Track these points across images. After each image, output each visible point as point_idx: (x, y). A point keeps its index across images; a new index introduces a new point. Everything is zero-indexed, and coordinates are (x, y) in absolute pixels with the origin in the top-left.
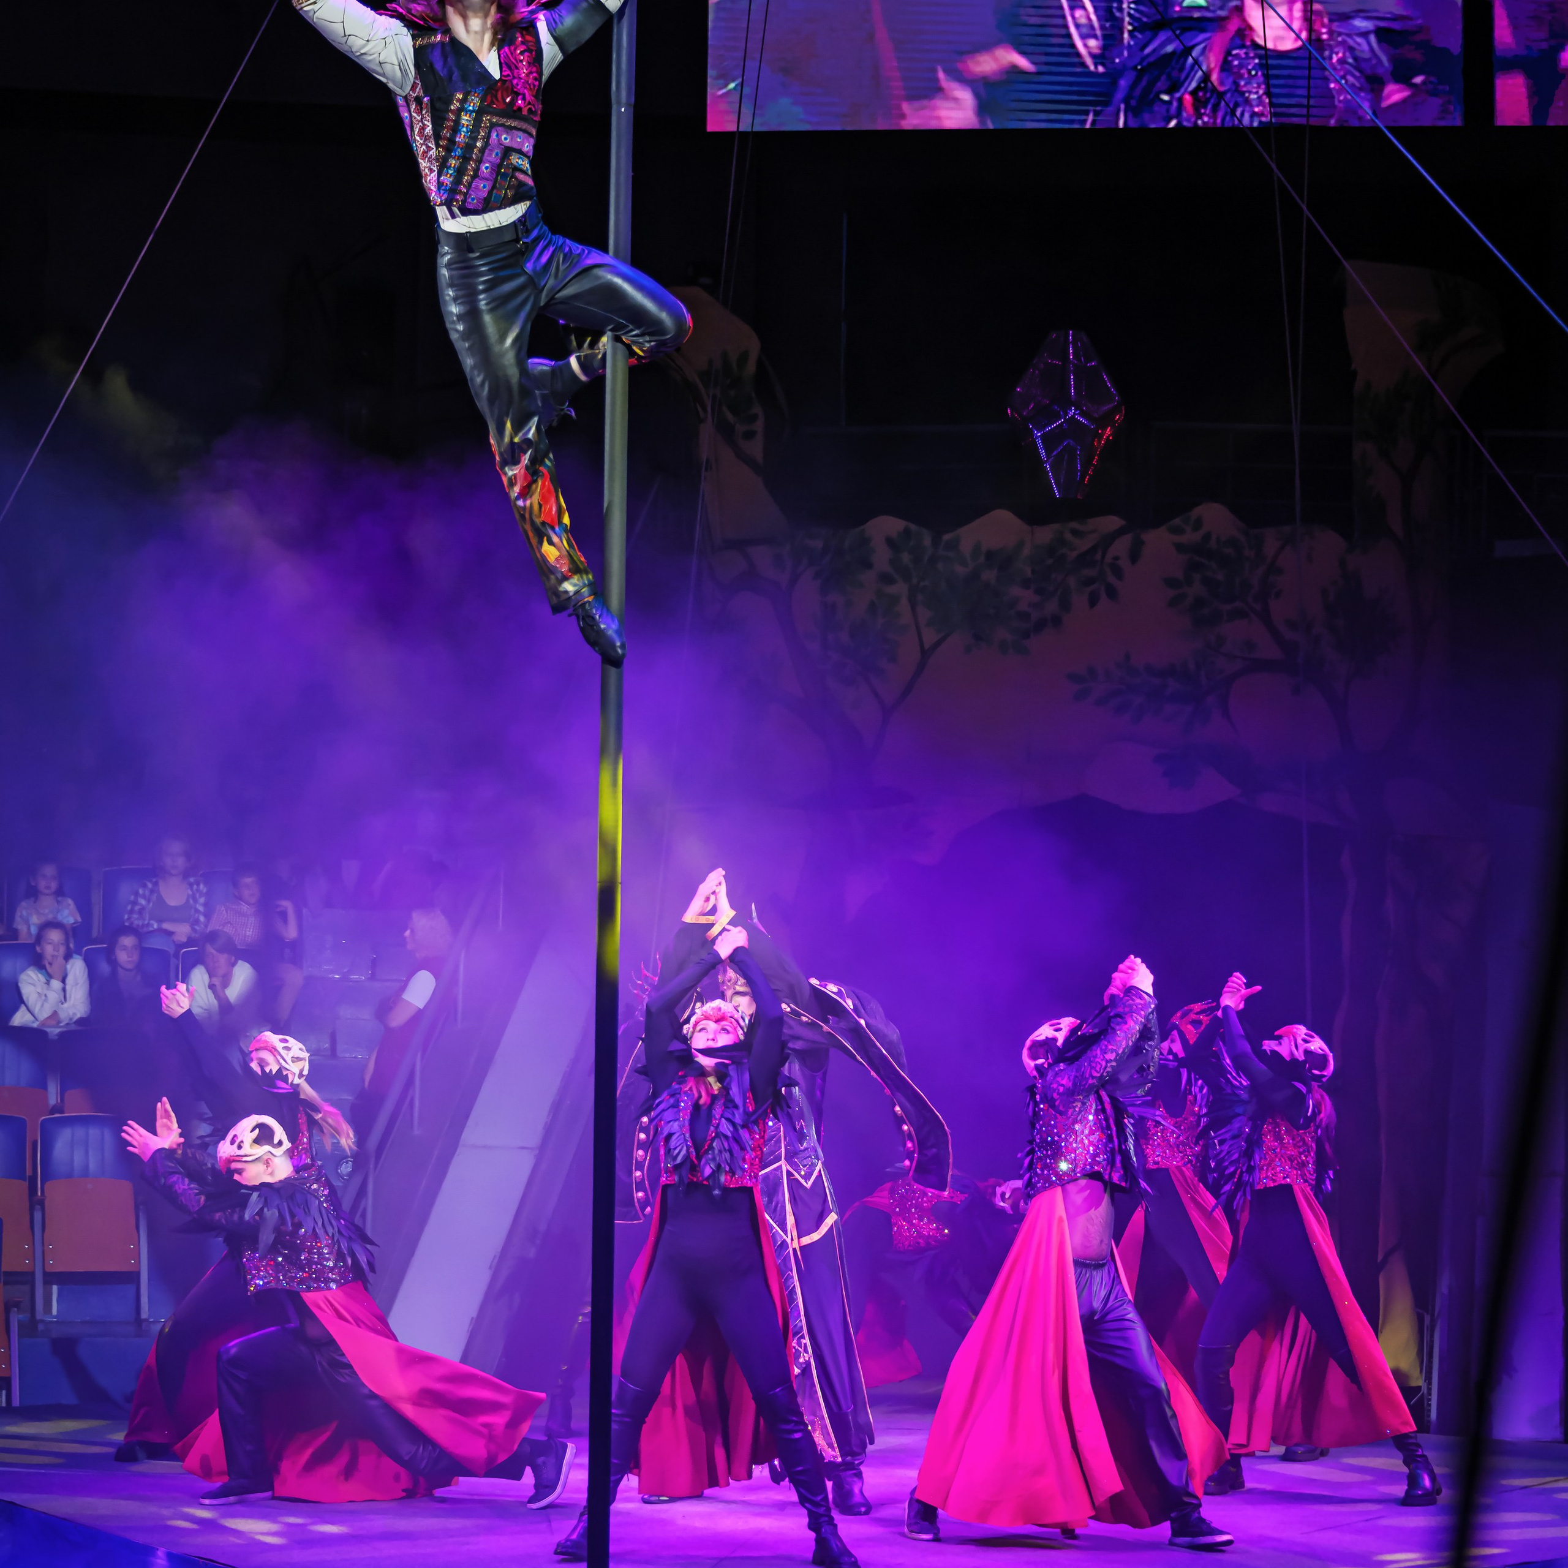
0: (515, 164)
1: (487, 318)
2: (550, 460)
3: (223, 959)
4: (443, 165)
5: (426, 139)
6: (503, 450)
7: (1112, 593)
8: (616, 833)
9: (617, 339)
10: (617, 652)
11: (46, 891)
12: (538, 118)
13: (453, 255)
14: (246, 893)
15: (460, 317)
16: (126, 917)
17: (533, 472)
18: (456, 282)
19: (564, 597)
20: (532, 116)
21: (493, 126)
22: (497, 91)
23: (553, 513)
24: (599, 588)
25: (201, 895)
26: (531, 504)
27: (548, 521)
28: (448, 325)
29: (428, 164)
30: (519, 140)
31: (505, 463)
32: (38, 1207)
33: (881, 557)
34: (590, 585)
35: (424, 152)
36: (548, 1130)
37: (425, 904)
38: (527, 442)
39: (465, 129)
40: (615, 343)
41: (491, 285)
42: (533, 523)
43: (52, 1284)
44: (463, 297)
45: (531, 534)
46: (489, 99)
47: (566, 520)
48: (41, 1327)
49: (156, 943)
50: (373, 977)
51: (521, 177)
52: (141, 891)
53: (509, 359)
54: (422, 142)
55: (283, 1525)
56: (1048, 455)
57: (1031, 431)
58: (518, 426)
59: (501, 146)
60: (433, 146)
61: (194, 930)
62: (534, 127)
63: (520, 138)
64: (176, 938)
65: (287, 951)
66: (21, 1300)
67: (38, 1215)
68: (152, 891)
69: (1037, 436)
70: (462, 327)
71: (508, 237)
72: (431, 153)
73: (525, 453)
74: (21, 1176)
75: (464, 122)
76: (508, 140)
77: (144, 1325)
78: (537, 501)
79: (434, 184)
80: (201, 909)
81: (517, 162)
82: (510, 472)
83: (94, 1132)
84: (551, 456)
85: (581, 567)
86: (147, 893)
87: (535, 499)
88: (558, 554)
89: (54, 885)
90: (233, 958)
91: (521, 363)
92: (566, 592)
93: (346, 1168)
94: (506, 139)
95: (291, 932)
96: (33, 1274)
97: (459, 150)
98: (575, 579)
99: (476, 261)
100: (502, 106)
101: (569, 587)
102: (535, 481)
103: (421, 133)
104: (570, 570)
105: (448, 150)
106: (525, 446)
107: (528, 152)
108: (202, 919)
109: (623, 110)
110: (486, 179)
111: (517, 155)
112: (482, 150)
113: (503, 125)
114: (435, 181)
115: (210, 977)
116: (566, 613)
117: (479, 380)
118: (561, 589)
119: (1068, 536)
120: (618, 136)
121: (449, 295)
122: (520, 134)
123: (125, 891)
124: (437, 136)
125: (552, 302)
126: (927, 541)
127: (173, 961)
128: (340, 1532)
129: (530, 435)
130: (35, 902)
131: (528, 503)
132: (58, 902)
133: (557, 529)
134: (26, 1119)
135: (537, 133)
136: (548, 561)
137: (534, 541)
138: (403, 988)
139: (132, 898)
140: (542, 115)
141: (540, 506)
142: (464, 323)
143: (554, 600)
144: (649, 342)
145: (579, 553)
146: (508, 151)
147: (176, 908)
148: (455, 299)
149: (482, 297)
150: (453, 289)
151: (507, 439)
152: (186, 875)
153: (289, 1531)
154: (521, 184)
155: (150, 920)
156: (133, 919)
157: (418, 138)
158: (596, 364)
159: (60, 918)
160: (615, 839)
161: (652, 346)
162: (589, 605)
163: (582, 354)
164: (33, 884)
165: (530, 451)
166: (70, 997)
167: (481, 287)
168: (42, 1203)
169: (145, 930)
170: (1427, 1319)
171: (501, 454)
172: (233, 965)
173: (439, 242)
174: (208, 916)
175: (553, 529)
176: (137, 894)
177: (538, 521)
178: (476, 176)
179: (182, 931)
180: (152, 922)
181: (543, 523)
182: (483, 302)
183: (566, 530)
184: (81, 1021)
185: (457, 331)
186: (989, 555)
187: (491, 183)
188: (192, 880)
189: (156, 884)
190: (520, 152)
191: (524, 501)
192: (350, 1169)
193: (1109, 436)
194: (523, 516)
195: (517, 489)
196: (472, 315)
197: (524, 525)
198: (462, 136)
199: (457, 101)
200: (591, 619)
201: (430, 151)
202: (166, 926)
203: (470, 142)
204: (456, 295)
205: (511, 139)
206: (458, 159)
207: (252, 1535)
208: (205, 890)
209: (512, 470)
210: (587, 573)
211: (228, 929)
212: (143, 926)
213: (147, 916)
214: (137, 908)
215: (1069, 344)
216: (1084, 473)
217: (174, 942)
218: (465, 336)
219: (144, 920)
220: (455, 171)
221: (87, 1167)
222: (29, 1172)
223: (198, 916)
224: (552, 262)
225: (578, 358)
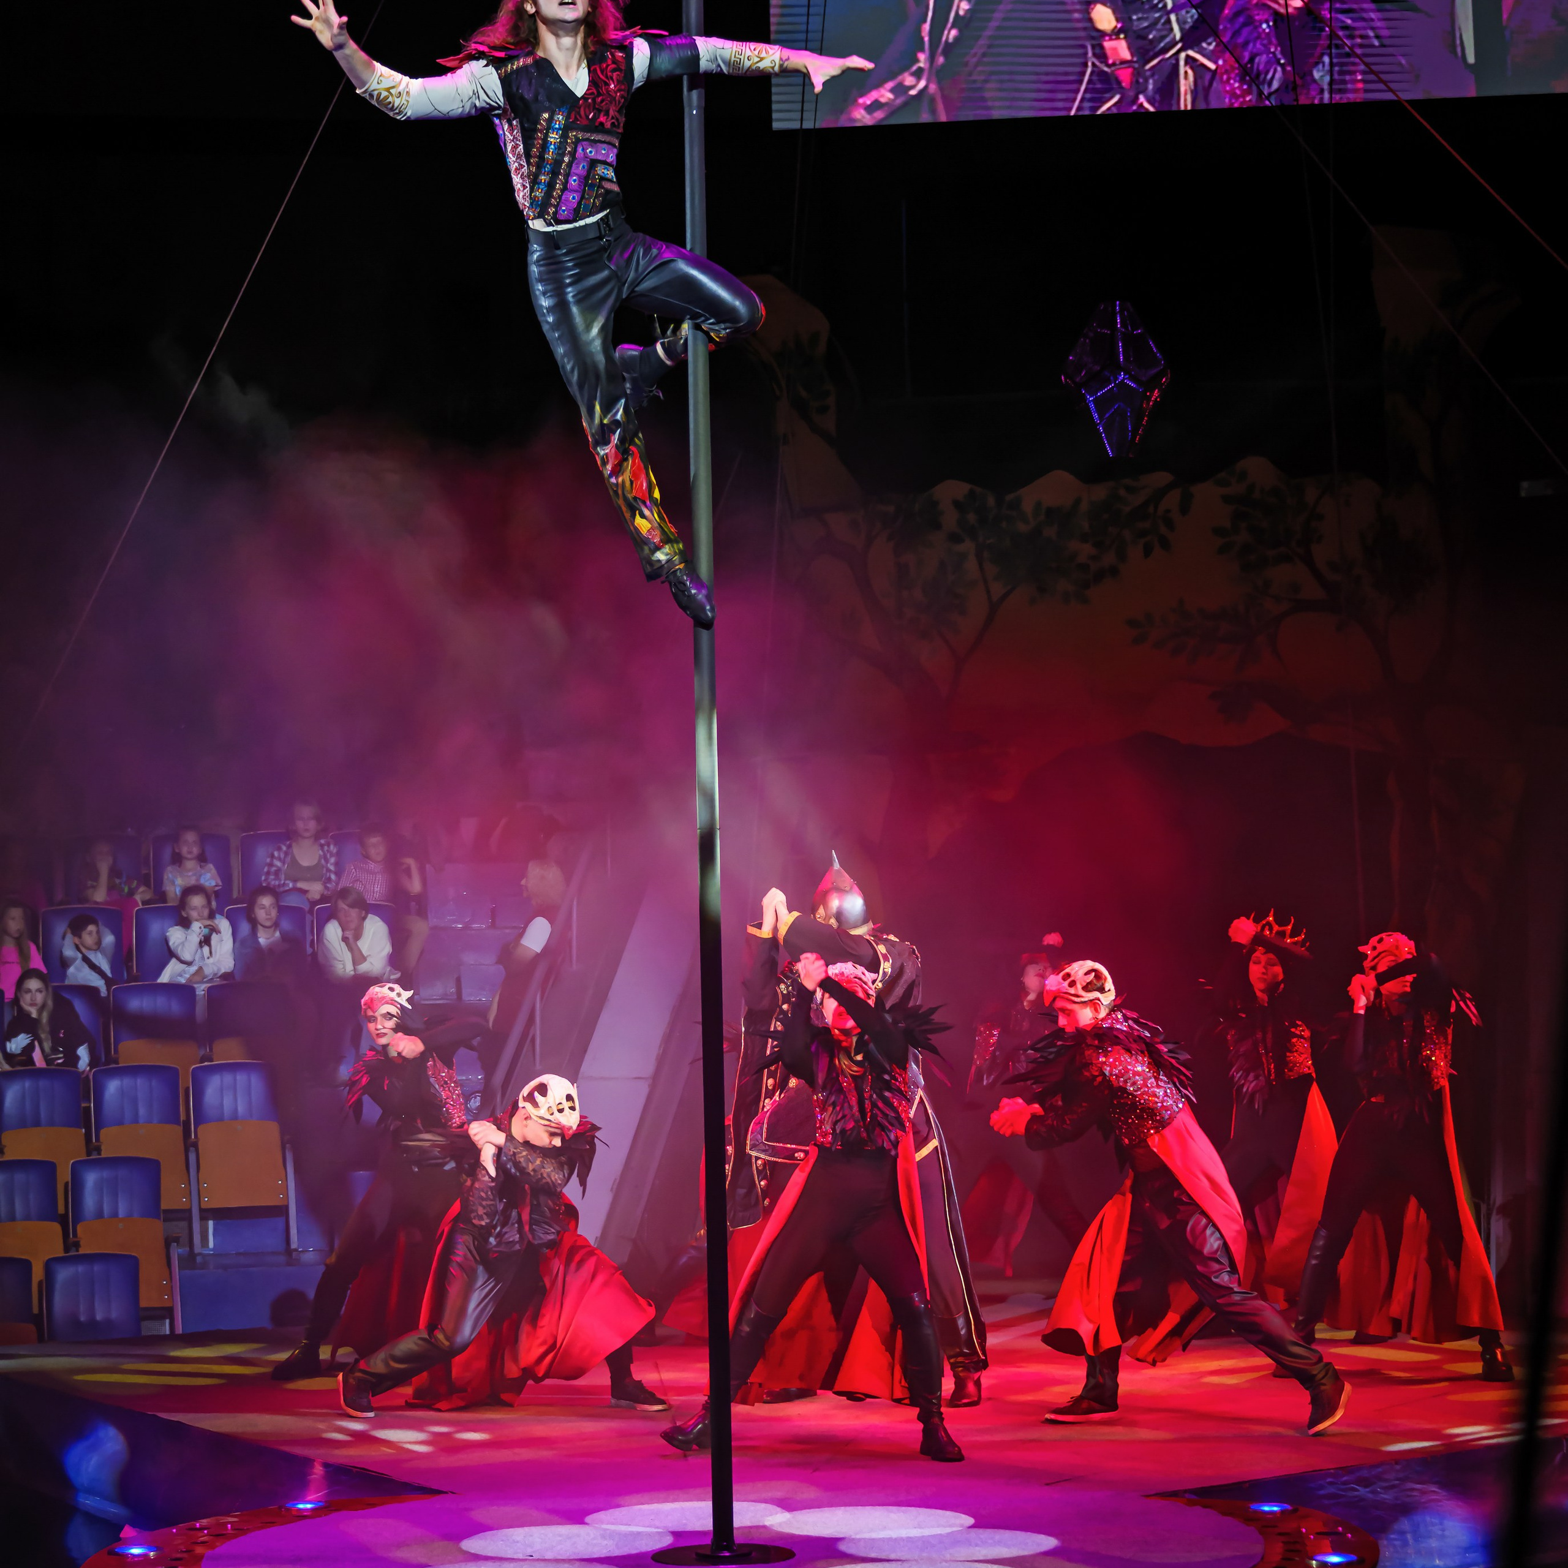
0: (602, 174)
1: (575, 310)
2: (639, 439)
3: (354, 913)
4: (534, 181)
5: (519, 157)
6: (594, 431)
7: (1165, 544)
8: (713, 783)
9: (697, 327)
10: (707, 615)
11: (189, 856)
12: (621, 130)
13: (542, 252)
14: (373, 852)
15: (550, 310)
16: (263, 878)
17: (623, 452)
18: (545, 277)
19: (657, 565)
20: (614, 129)
21: (577, 142)
22: (580, 108)
23: (644, 488)
24: (689, 556)
25: (332, 855)
26: (623, 481)
27: (640, 495)
28: (541, 319)
29: (521, 181)
30: (603, 152)
31: (597, 443)
32: (192, 1149)
33: (950, 519)
34: (681, 553)
35: (516, 169)
36: (661, 1061)
37: (539, 854)
38: (617, 424)
39: (552, 146)
40: (695, 331)
41: (577, 280)
42: (625, 499)
43: (207, 1219)
44: (551, 291)
45: (624, 509)
46: (573, 116)
47: (657, 494)
48: (199, 1259)
49: (292, 901)
50: (493, 925)
51: (608, 185)
52: (276, 854)
53: (597, 345)
54: (514, 159)
55: (429, 1434)
56: (1100, 417)
57: (1084, 396)
58: (607, 408)
59: (587, 159)
60: (525, 164)
61: (326, 888)
62: (617, 138)
63: (605, 150)
64: (310, 896)
65: (413, 904)
66: (180, 1235)
67: (192, 1157)
68: (286, 854)
69: (1090, 401)
70: (551, 318)
71: (592, 235)
72: (523, 170)
73: (614, 433)
74: (176, 1121)
75: (552, 140)
76: (593, 153)
77: (294, 1254)
78: (628, 479)
79: (527, 199)
80: (332, 868)
81: (603, 173)
82: (602, 451)
83: (241, 1078)
84: (640, 435)
85: (672, 537)
86: (282, 856)
87: (626, 477)
88: (650, 526)
89: (196, 850)
90: (364, 912)
91: (607, 350)
92: (659, 561)
93: (475, 1102)
94: (591, 152)
95: (415, 886)
96: (190, 1211)
97: (548, 166)
98: (667, 549)
99: (563, 257)
100: (585, 122)
101: (661, 556)
102: (626, 460)
103: (513, 151)
104: (661, 541)
105: (539, 166)
106: (614, 427)
107: (612, 162)
108: (333, 877)
109: (695, 112)
110: (575, 191)
111: (603, 166)
112: (570, 165)
113: (588, 140)
114: (527, 197)
115: (343, 930)
116: (659, 581)
117: (569, 367)
118: (654, 558)
119: (1122, 492)
120: (691, 136)
121: (539, 290)
122: (604, 146)
123: (261, 854)
124: (528, 154)
125: (633, 295)
126: (991, 501)
127: (308, 917)
128: (482, 1438)
129: (619, 417)
130: (180, 866)
131: (620, 480)
132: (201, 867)
133: (648, 502)
134: (178, 1068)
135: (620, 144)
136: (641, 533)
137: (628, 515)
138: (521, 935)
139: (268, 860)
140: (625, 128)
141: (632, 482)
142: (553, 314)
143: (649, 569)
144: (725, 329)
145: (669, 525)
146: (593, 163)
147: (308, 868)
148: (544, 293)
149: (569, 289)
150: (543, 284)
151: (597, 421)
152: (317, 837)
153: (435, 1440)
154: (608, 192)
155: (285, 880)
156: (269, 880)
157: (510, 155)
158: (679, 349)
159: (202, 881)
160: (713, 789)
161: (727, 333)
162: (680, 572)
163: (666, 340)
164: (177, 851)
165: (619, 430)
166: (216, 952)
167: (568, 281)
168: (195, 1145)
169: (282, 889)
170: (1484, 1208)
171: (593, 435)
172: (364, 918)
173: (528, 241)
174: (338, 874)
175: (644, 503)
176: (272, 856)
177: (630, 496)
178: (565, 189)
179: (315, 889)
180: (287, 882)
181: (635, 498)
182: (571, 294)
183: (656, 504)
184: (225, 976)
185: (548, 322)
186: (1050, 511)
187: (580, 194)
188: (322, 841)
189: (289, 847)
190: (605, 163)
191: (617, 478)
192: (478, 1104)
193: (1157, 397)
194: (616, 492)
195: (609, 467)
196: (561, 307)
197: (617, 500)
198: (551, 153)
199: (544, 121)
200: (682, 585)
201: (522, 168)
202: (300, 885)
203: (558, 158)
204: (545, 289)
205: (596, 152)
206: (547, 174)
207: (401, 1445)
208: (335, 851)
209: (604, 450)
210: (678, 543)
211: (358, 886)
212: (279, 886)
213: (283, 877)
214: (273, 869)
215: (1117, 313)
216: (1135, 432)
217: (308, 900)
218: (555, 326)
219: (281, 880)
220: (546, 187)
221: (236, 1110)
222: (183, 1117)
223: (330, 875)
224: (633, 257)
225: (663, 344)
